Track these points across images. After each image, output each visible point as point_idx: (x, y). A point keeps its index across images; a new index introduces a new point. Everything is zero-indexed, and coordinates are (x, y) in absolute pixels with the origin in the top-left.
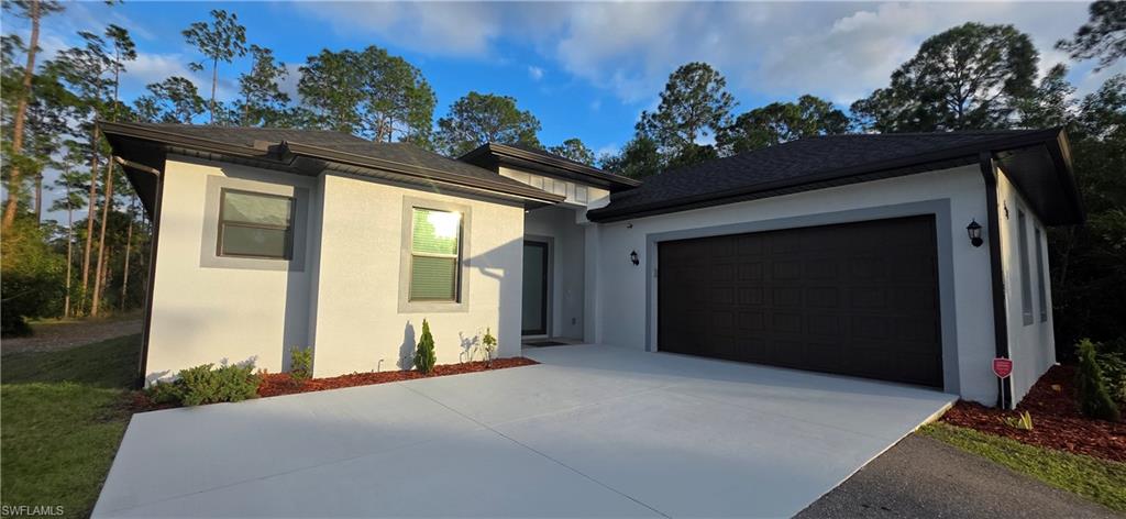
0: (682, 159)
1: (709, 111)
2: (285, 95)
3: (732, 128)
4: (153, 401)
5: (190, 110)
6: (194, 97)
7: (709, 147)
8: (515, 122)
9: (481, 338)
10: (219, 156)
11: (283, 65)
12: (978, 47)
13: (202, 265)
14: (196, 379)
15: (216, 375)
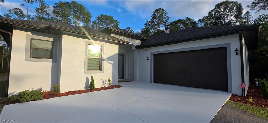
0: (157, 33)
1: (163, 21)
2: (49, 14)
3: (169, 25)
4: (10, 101)
5: (21, 17)
6: (22, 14)
7: (163, 30)
8: (113, 23)
9: (107, 80)
10: (30, 29)
11: (48, 5)
12: (229, 6)
13: (25, 61)
14: (24, 94)
15: (30, 93)
